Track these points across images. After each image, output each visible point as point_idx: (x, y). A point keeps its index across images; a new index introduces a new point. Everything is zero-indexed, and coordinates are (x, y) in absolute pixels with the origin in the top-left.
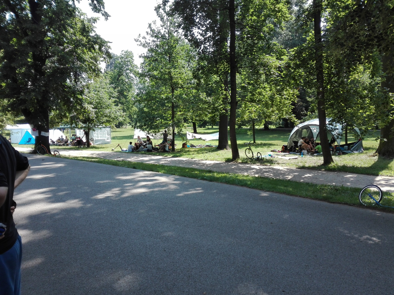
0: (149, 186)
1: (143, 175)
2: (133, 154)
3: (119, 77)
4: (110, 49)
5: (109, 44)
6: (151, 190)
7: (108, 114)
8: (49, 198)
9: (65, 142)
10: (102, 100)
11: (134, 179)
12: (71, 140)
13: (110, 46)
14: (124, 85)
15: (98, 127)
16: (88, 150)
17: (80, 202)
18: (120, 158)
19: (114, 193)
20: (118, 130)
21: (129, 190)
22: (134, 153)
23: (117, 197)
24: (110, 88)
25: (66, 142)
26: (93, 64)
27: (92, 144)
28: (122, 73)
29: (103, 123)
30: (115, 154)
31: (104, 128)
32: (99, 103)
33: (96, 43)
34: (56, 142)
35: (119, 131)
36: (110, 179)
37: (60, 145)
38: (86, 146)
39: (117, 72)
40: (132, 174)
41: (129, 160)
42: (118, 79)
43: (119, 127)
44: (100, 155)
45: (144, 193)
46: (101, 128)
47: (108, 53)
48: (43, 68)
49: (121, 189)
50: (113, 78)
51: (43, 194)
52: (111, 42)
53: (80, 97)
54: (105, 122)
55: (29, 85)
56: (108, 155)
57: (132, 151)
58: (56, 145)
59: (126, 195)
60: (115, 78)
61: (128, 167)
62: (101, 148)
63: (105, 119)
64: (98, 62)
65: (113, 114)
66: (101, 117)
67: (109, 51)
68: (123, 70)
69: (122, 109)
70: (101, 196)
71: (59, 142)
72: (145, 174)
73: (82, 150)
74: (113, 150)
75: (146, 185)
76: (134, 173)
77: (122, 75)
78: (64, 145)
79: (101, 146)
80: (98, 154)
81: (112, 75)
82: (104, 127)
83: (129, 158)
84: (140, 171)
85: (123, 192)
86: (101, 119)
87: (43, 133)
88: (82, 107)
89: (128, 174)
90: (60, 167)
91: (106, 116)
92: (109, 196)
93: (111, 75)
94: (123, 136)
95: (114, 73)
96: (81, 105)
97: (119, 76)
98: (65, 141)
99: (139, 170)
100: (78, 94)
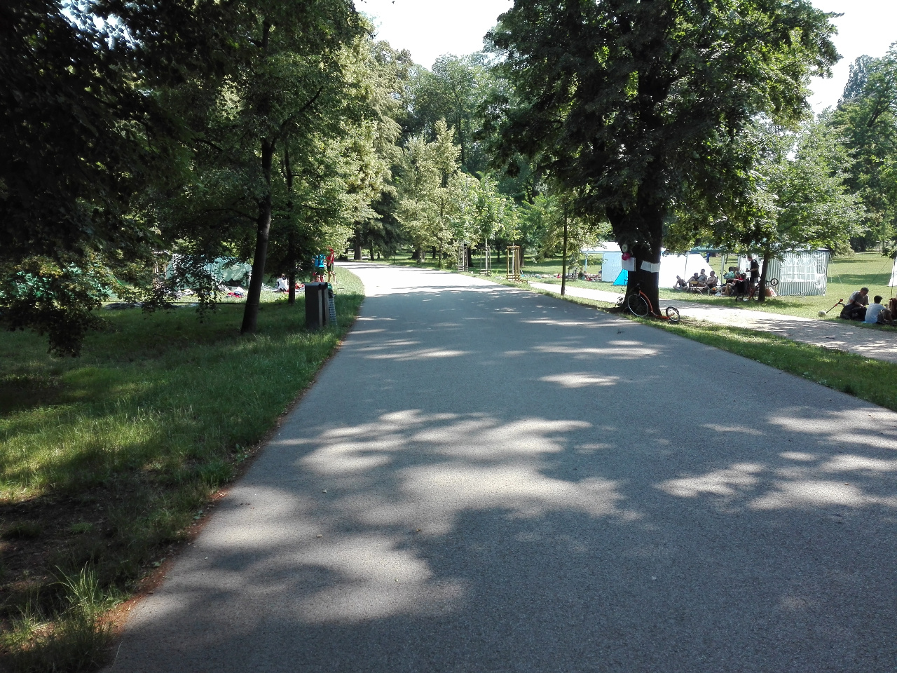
0: (868, 479)
1: (865, 425)
2: (877, 332)
3: (876, 117)
4: (833, 35)
5: (831, 21)
6: (874, 500)
7: (823, 217)
8: (548, 456)
9: (708, 285)
10: (808, 180)
11: (829, 434)
12: (724, 281)
13: (833, 26)
14: (887, 137)
15: (792, 252)
16: (756, 308)
17: (616, 496)
18: (834, 339)
19: (734, 481)
20: (858, 256)
21: (792, 480)
22: (881, 330)
23: (734, 502)
24: (835, 145)
25: (712, 285)
26: (787, 84)
27: (774, 294)
28: (886, 105)
29: (807, 240)
30: (826, 325)
31: (809, 252)
32: (801, 188)
33: (793, 23)
34: (688, 285)
35: (860, 261)
36: (751, 424)
37: (696, 292)
38: (756, 298)
39: (871, 104)
40: (831, 413)
41: (860, 348)
42: (871, 123)
43: (863, 250)
44: (783, 325)
45: (839, 508)
46: (799, 254)
47: (828, 47)
48: (656, 107)
49: (767, 469)
50: (858, 119)
51: (545, 440)
52: (839, 15)
53: (741, 174)
54: (812, 238)
55: (621, 153)
56: (802, 329)
57: (878, 323)
58: (689, 291)
59: (769, 502)
60: (863, 119)
61: (829, 386)
62: (795, 305)
63: (814, 228)
64: (803, 79)
65: (835, 218)
66: (803, 224)
67: (830, 39)
68: (888, 97)
69: (863, 203)
70: (686, 486)
71: (695, 285)
72: (874, 420)
73: (741, 308)
74: (822, 314)
75: (862, 470)
76: (839, 410)
77: (886, 109)
78: (704, 292)
79: (794, 302)
80: (779, 324)
81: (856, 111)
82: (806, 251)
83: (862, 342)
84: (863, 406)
85: (764, 485)
86: (803, 230)
87: (646, 266)
88: (745, 202)
89: (816, 411)
90: (643, 359)
91: (816, 222)
92: (710, 494)
93: (853, 114)
94: (868, 273)
95: (861, 108)
96: (741, 194)
97: (877, 112)
98: (709, 283)
99: (861, 401)
100: (738, 167)
